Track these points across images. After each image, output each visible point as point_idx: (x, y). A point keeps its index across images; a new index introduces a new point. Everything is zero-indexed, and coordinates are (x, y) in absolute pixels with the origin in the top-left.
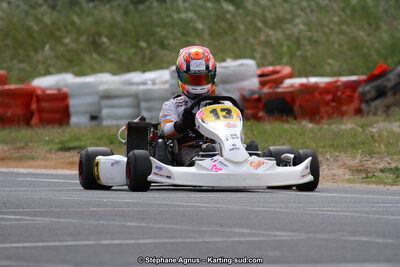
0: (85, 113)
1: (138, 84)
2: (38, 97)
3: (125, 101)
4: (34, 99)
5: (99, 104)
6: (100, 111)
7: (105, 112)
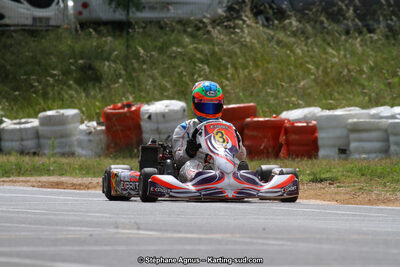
0: (334, 146)
1: (387, 118)
2: (286, 129)
3: (374, 135)
4: (283, 131)
5: (348, 137)
6: (348, 145)
7: (353, 145)
